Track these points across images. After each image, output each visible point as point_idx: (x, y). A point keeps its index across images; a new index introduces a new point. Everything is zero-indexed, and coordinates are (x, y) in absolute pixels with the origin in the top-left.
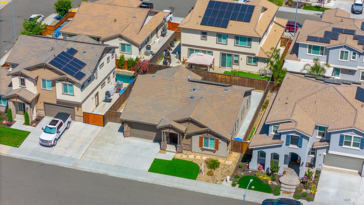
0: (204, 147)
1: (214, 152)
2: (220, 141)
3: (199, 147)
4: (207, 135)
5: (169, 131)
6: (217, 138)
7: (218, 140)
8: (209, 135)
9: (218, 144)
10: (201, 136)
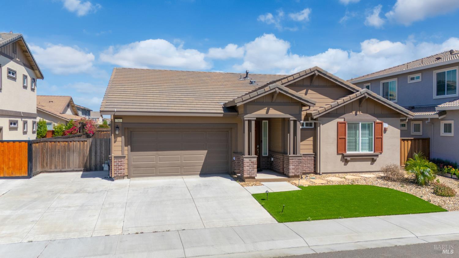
0: (348, 153)
1: (373, 161)
2: (385, 125)
3: (338, 154)
4: (356, 114)
5: (267, 112)
6: (378, 121)
7: (382, 124)
8: (358, 113)
9: (382, 135)
10: (342, 120)
